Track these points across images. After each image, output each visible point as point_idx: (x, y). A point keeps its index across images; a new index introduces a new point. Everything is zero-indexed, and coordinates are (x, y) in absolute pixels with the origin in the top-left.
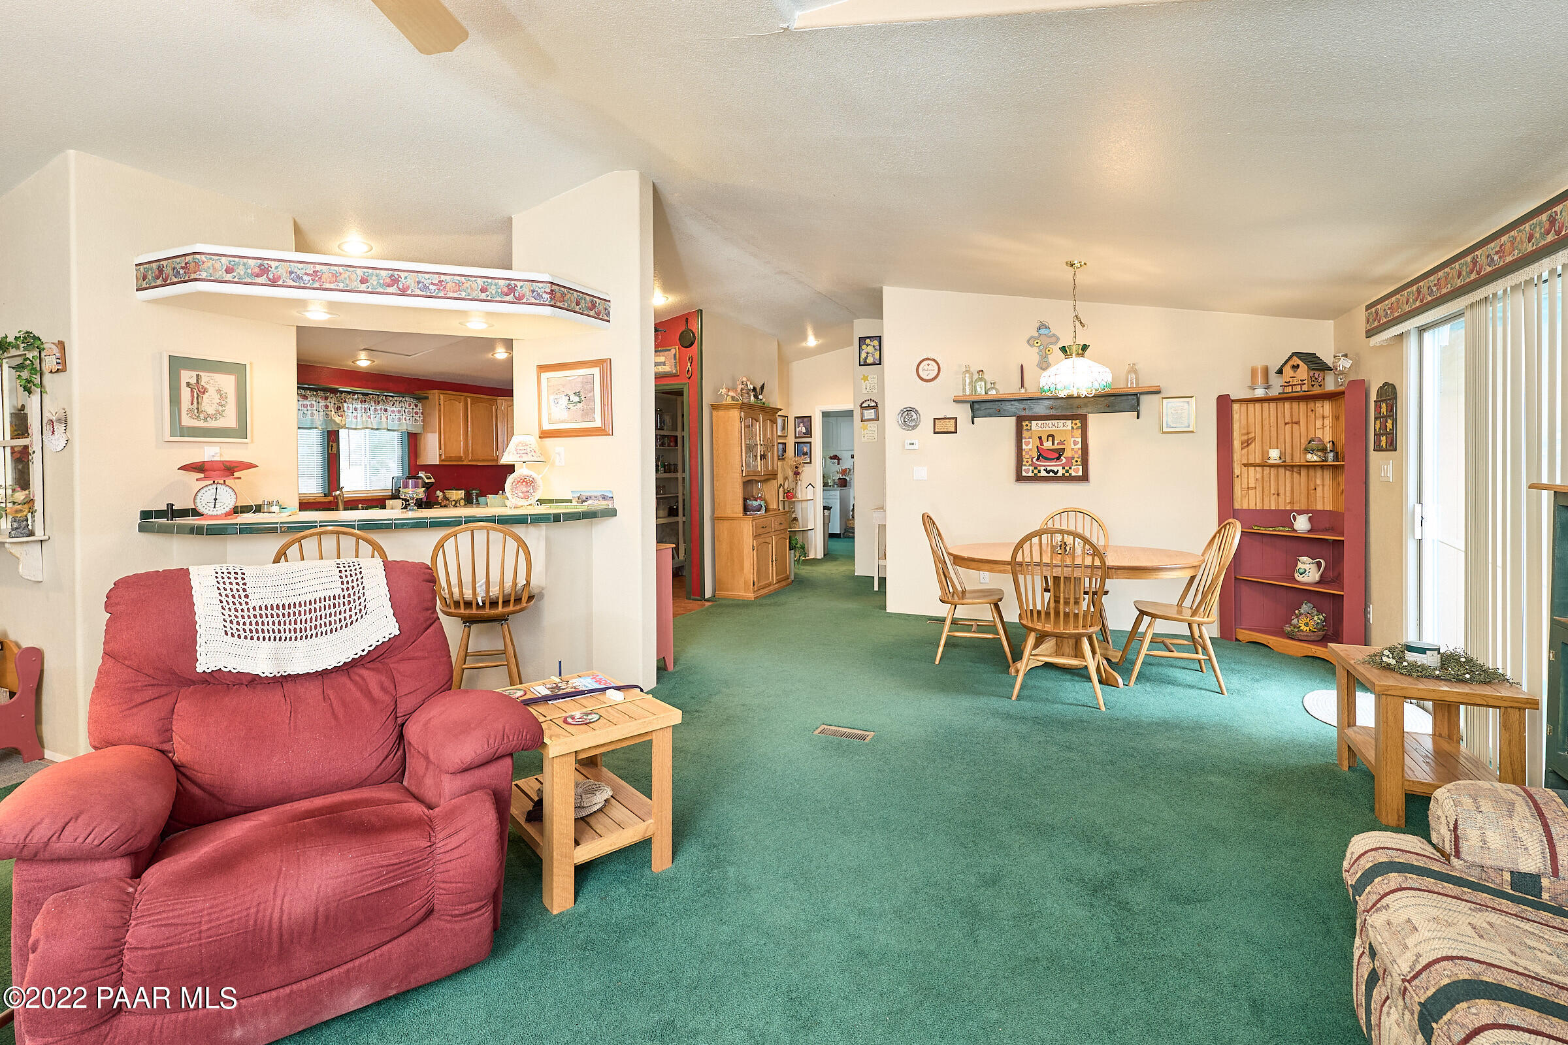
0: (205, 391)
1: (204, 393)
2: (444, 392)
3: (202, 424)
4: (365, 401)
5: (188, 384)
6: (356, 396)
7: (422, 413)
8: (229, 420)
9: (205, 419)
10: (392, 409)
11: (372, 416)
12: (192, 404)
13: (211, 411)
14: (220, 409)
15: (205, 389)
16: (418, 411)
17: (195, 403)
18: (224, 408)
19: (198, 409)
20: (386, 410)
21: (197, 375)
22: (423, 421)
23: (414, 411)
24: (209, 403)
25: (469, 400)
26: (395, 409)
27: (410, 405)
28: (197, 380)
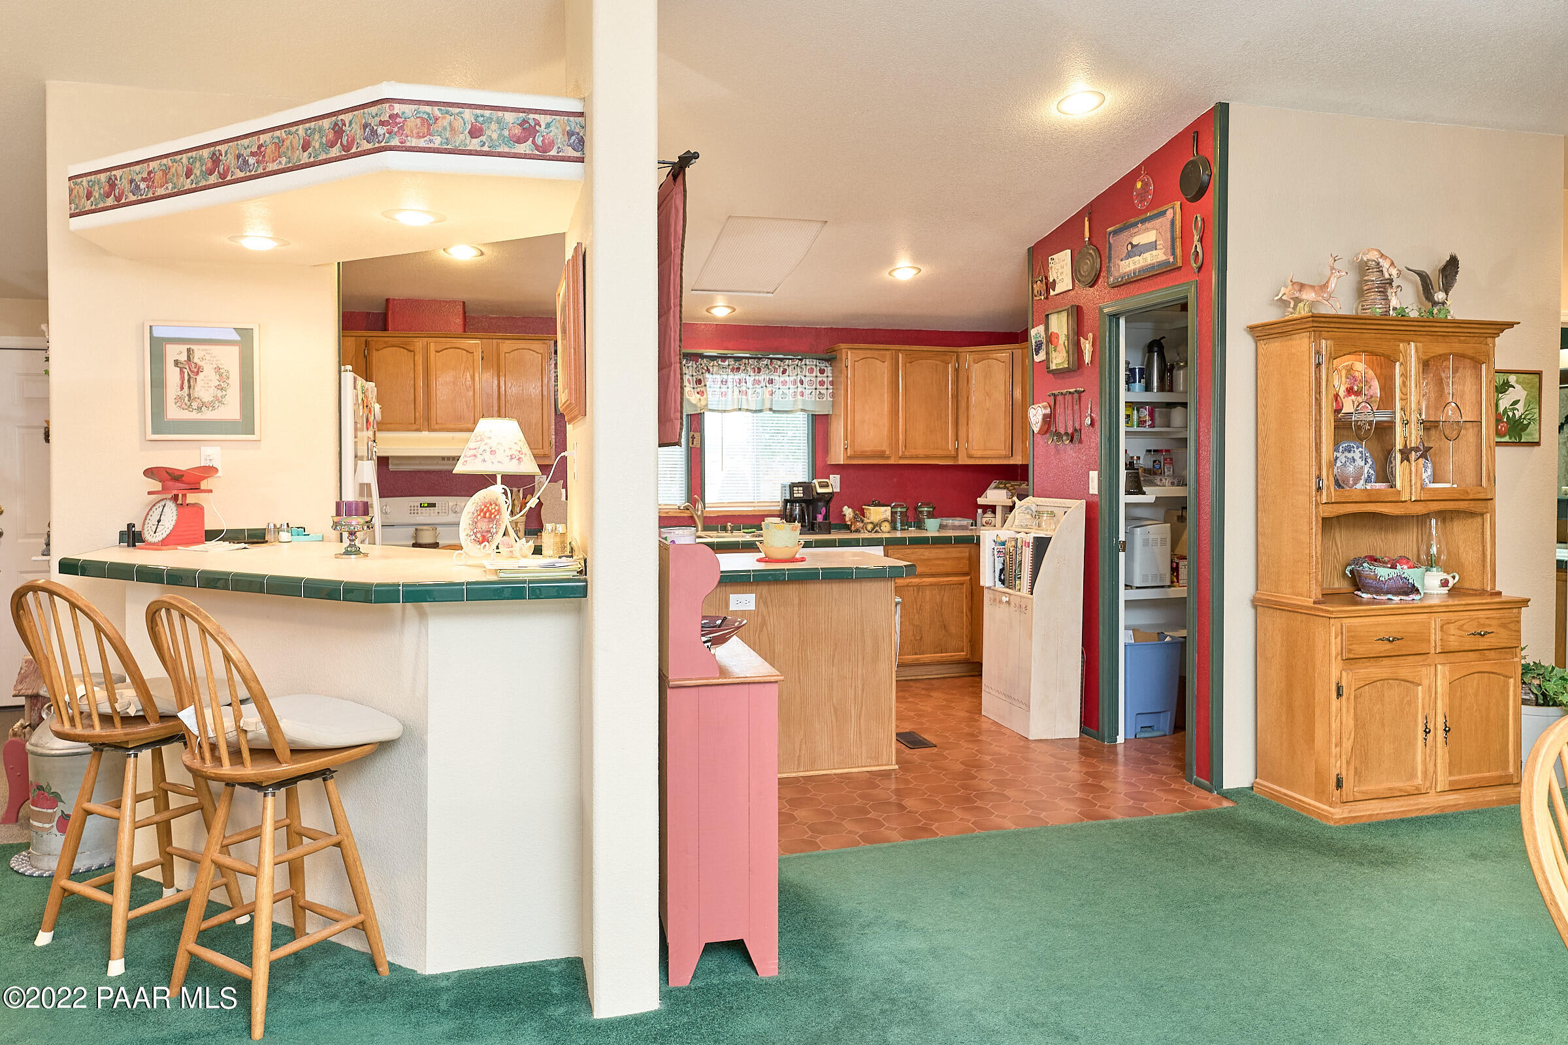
0: (199, 370)
1: (197, 373)
2: (856, 346)
3: (194, 416)
4: (738, 369)
5: (177, 363)
6: (727, 363)
7: (832, 383)
8: (231, 410)
9: (199, 409)
10: (782, 379)
11: (750, 392)
12: (182, 388)
13: (207, 397)
14: (219, 393)
15: (199, 368)
16: (825, 379)
17: (186, 387)
18: (224, 393)
19: (189, 395)
20: (771, 381)
21: (189, 350)
22: (833, 395)
23: (819, 379)
24: (204, 388)
25: (900, 355)
26: (787, 378)
27: (811, 371)
28: (189, 357)
